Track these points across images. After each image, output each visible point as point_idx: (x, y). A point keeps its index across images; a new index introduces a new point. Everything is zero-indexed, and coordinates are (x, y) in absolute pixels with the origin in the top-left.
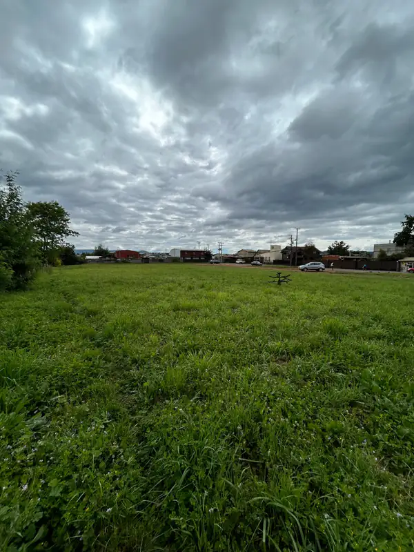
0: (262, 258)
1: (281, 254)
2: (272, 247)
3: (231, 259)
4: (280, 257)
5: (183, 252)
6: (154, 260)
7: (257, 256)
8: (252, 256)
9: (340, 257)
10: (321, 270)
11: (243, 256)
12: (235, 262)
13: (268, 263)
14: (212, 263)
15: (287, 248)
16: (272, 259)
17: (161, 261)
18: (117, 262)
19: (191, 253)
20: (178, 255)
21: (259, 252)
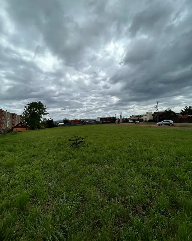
0: (143, 119)
1: (152, 116)
2: (147, 113)
3: (126, 121)
4: (152, 118)
5: (101, 119)
6: (88, 123)
7: (140, 118)
8: (138, 118)
9: (189, 115)
10: (171, 125)
11: (133, 119)
12: (128, 122)
13: (146, 122)
14: (115, 123)
15: (155, 113)
16: (148, 119)
17: (91, 124)
18: (71, 125)
19: (106, 119)
20: (99, 120)
21: (141, 116)
